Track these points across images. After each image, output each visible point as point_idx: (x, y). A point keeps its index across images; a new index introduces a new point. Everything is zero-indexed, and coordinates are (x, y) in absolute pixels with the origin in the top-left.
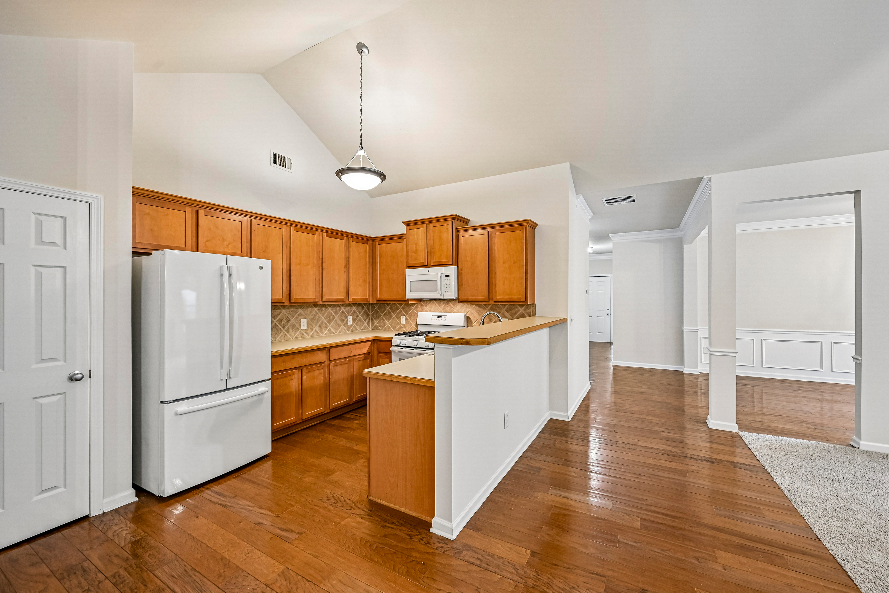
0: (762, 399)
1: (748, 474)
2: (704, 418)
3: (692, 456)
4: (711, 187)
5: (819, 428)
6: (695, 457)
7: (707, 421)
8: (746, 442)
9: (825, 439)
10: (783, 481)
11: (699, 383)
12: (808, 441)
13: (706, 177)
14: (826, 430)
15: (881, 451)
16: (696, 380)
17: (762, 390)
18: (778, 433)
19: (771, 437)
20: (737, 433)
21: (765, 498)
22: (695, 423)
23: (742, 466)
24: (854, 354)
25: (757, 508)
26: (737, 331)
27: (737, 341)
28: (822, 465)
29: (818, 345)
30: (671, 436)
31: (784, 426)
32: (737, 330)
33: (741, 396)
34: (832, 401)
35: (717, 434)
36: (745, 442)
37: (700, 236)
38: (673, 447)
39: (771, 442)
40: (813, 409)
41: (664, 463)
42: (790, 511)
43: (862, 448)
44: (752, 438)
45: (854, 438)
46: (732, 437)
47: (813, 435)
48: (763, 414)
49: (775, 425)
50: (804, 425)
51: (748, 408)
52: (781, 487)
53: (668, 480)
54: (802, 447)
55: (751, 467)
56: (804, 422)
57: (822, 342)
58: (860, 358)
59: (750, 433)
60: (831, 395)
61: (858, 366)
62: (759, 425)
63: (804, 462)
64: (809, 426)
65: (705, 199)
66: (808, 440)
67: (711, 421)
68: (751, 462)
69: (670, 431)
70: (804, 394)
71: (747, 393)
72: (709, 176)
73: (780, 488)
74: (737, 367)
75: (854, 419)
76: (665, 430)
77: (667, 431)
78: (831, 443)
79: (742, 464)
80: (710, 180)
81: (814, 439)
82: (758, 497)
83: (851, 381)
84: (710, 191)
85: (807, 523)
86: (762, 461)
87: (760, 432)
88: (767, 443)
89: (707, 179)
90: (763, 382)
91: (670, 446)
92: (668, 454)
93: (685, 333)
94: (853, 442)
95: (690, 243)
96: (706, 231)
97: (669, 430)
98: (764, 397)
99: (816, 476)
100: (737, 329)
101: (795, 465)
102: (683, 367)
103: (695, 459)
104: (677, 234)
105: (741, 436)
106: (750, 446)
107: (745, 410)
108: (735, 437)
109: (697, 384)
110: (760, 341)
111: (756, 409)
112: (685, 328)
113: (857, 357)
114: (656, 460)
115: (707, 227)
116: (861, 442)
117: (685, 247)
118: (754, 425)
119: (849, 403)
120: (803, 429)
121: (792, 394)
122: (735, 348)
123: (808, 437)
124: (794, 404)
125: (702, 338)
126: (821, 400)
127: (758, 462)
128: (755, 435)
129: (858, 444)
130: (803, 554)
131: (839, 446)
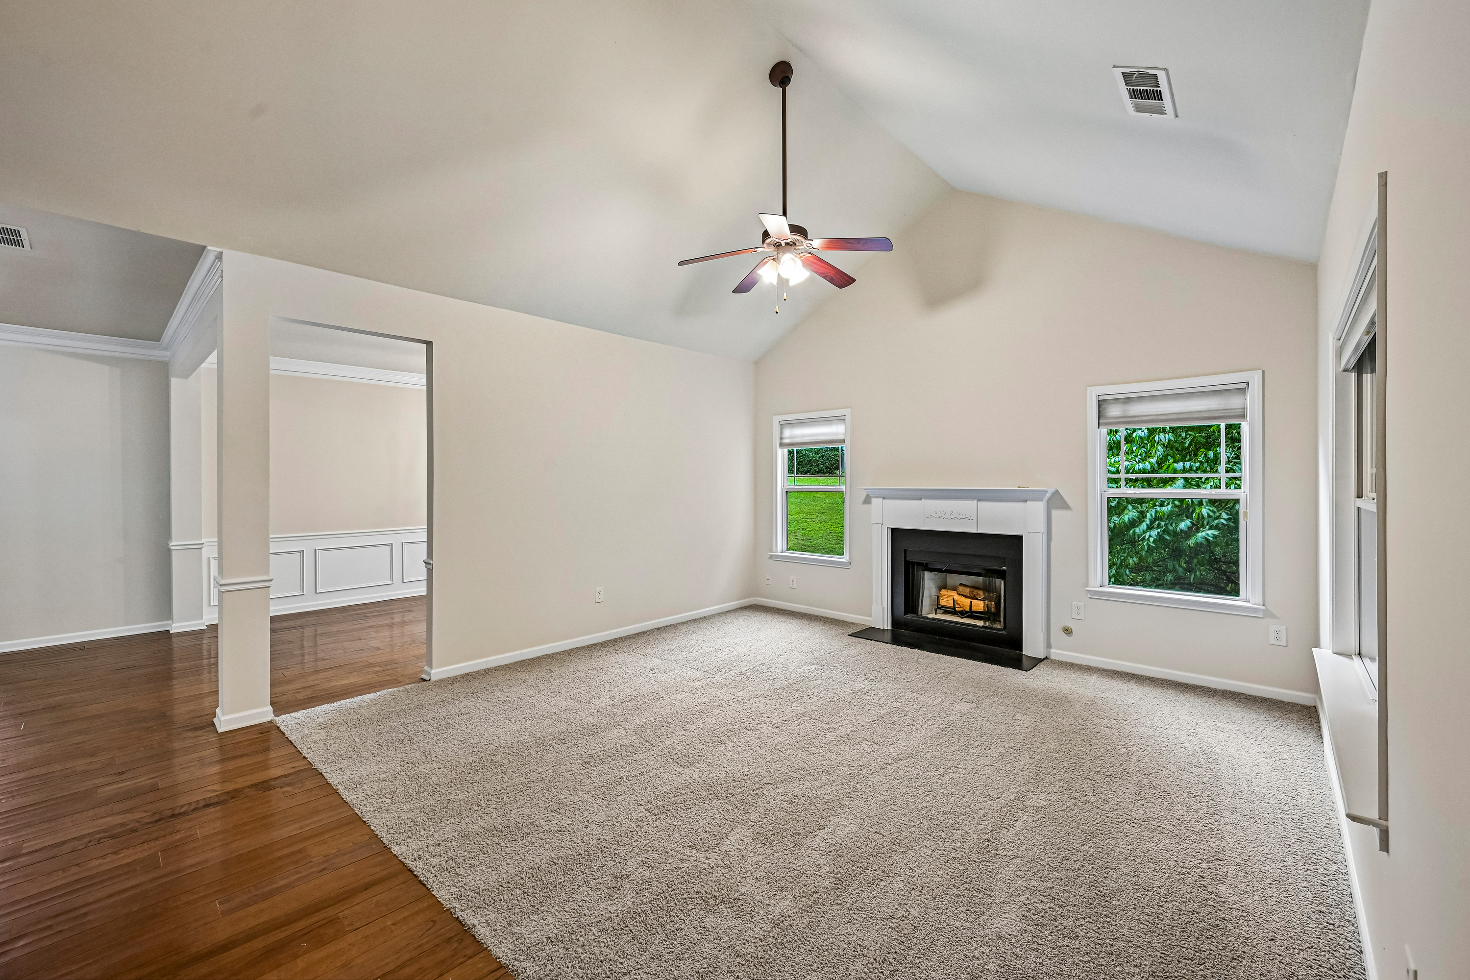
0: (316, 645)
1: (288, 791)
2: (207, 717)
3: (177, 812)
4: (222, 271)
5: (389, 667)
6: (183, 810)
7: (215, 720)
8: (286, 733)
9: (394, 682)
10: (340, 777)
11: (205, 647)
12: (374, 694)
13: (213, 249)
14: (396, 668)
15: (450, 675)
16: (199, 643)
17: (316, 631)
18: (336, 696)
19: (326, 707)
20: (271, 722)
21: (314, 823)
22: (189, 734)
23: (278, 781)
24: (425, 557)
25: (300, 851)
26: (271, 540)
27: (271, 557)
28: (392, 723)
29: (388, 548)
30: (127, 786)
31: (342, 683)
32: (271, 538)
33: (282, 652)
34: (403, 623)
35: (235, 740)
36: (284, 734)
37: (203, 365)
38: (129, 811)
39: (325, 716)
40: (382, 642)
41: (101, 865)
42: (350, 823)
43: (434, 678)
44: (297, 721)
45: (426, 668)
46: (262, 733)
47: (380, 682)
48: (317, 672)
49: (332, 684)
50: (370, 669)
51: (292, 669)
52: (338, 789)
53: (109, 902)
54: (369, 706)
55: (293, 777)
56: (371, 665)
57: (392, 544)
58: (431, 562)
59: (293, 714)
60: (402, 614)
61: (430, 572)
62: (309, 692)
63: (369, 730)
64: (378, 669)
65: (212, 293)
66: (375, 692)
67: (223, 718)
68: (294, 767)
69: (124, 777)
70: (373, 622)
71: (292, 642)
72: (220, 250)
73: (336, 792)
74: (271, 602)
75: (424, 642)
76: (109, 779)
77: (117, 778)
78: (401, 686)
79: (277, 778)
80: (219, 257)
81: (383, 688)
82: (301, 828)
83: (422, 590)
84: (220, 279)
85: (372, 830)
86: (310, 756)
87: (307, 705)
88: (321, 720)
89: (215, 253)
90: (317, 618)
91: (120, 813)
92: (112, 837)
93: (174, 554)
94: (425, 674)
95: (186, 376)
96: (213, 358)
97: (121, 773)
98: (319, 642)
99: (384, 745)
100: (271, 536)
101: (358, 740)
102: (170, 622)
103: (184, 813)
104: (156, 353)
105: (278, 725)
106: (292, 738)
107: (288, 673)
108: (268, 732)
109: (202, 649)
110: (314, 552)
111: (307, 666)
112: (173, 543)
113: (429, 561)
114: (74, 870)
115: (215, 353)
116: (433, 671)
117: (174, 382)
118: (300, 696)
119: (420, 621)
120: (369, 677)
121: (357, 626)
122: (267, 572)
123: (374, 687)
124: (358, 641)
125: (211, 559)
126: (391, 626)
127: (305, 762)
128: (300, 714)
129: (429, 674)
130: (366, 889)
131: (410, 685)
